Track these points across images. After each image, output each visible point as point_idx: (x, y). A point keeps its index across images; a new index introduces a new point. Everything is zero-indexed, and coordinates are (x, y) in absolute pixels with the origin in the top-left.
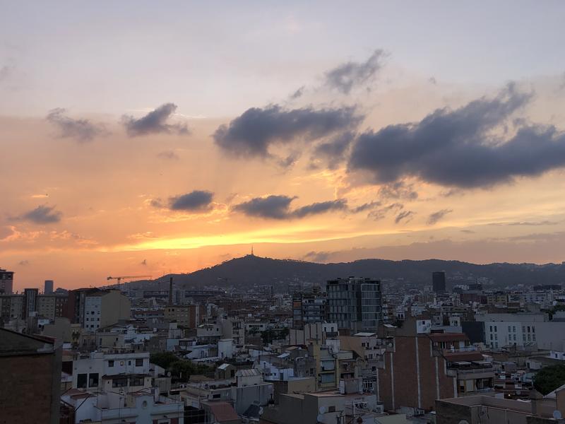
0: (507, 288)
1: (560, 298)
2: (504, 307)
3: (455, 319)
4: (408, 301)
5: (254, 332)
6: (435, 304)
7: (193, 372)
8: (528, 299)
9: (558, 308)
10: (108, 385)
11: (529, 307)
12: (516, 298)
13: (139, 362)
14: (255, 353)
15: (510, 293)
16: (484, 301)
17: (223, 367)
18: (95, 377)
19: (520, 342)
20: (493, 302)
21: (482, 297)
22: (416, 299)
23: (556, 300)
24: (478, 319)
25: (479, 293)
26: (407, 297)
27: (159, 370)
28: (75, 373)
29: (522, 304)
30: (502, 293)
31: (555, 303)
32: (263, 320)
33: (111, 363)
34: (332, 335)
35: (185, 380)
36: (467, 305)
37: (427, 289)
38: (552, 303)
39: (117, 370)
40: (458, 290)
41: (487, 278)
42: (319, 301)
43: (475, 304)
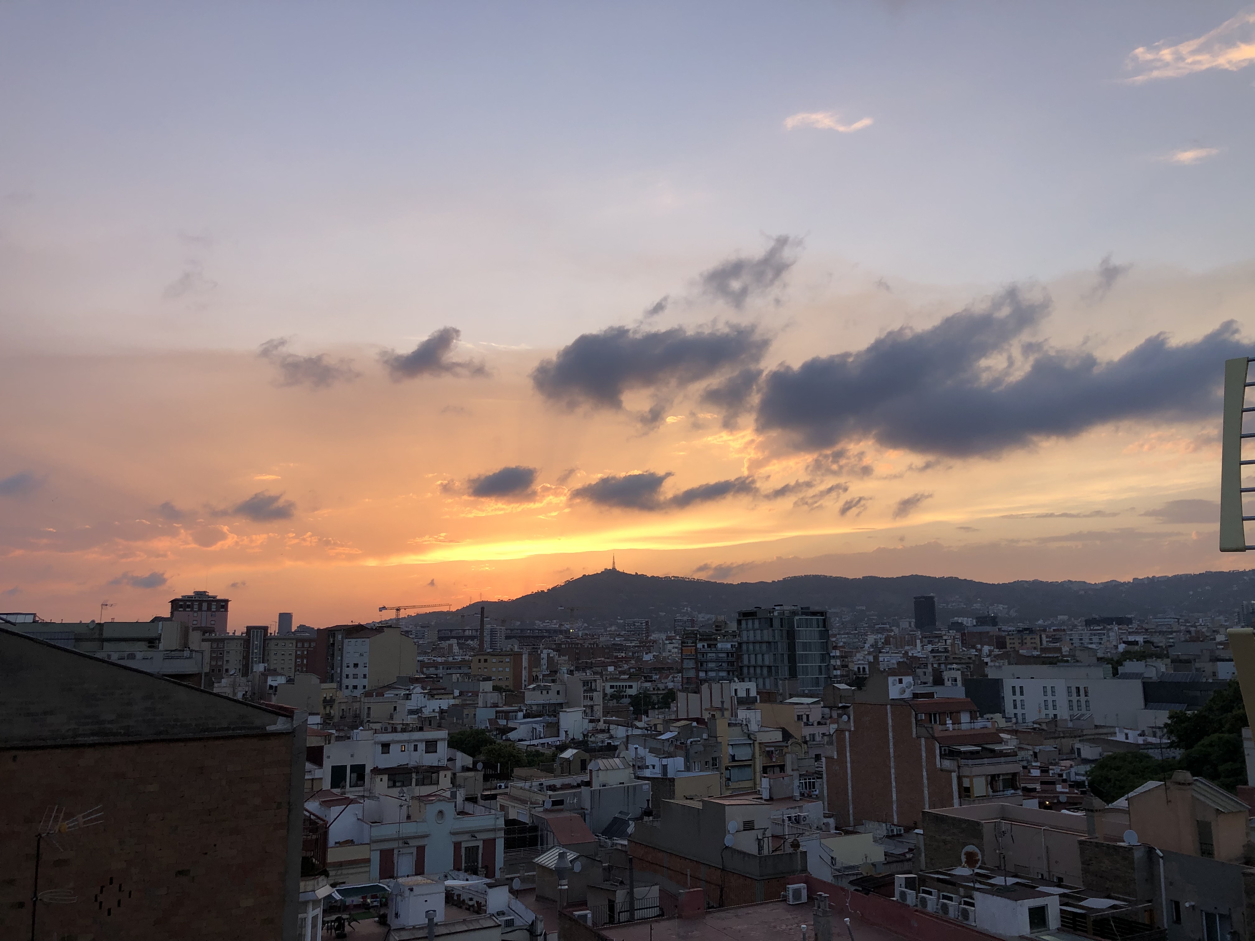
0: (1040, 622)
1: (1131, 638)
2: (1036, 653)
3: (953, 673)
4: (874, 645)
5: (617, 696)
6: (919, 651)
7: (519, 763)
8: (1077, 643)
9: (1127, 656)
10: (381, 784)
11: (1078, 653)
12: (1056, 640)
13: (431, 746)
14: (620, 732)
15: (1045, 630)
16: (1001, 643)
17: (568, 754)
18: (359, 770)
19: (1063, 713)
20: (1017, 646)
21: (998, 637)
22: (887, 642)
23: (1124, 642)
24: (992, 674)
25: (993, 630)
26: (871, 639)
27: (463, 759)
28: (328, 764)
29: (1065, 649)
30: (1031, 631)
31: (1122, 647)
32: (632, 677)
33: (386, 747)
34: (747, 702)
35: (506, 776)
36: (973, 652)
37: (904, 624)
38: (1116, 647)
39: (395, 759)
40: (958, 626)
41: (1006, 606)
42: (725, 645)
43: (986, 649)
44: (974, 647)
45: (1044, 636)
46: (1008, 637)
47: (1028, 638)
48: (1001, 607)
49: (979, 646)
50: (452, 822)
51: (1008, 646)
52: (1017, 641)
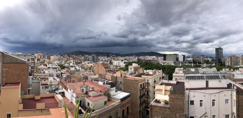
7: (65, 68)
13: (56, 66)
18: (50, 67)
27: (59, 67)
28: (47, 67)
33: (52, 66)
34: (88, 63)
39: (53, 67)
43: (112, 59)
45: (118, 58)
50: (56, 72)
52: (115, 58)
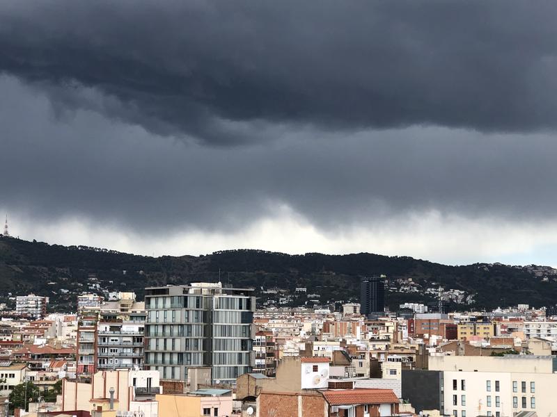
2: (485, 344)
3: (393, 365)
4: (311, 332)
8: (533, 333)
11: (531, 345)
16: (452, 332)
19: (506, 410)
21: (448, 326)
22: (326, 328)
24: (433, 366)
25: (443, 318)
26: (308, 325)
29: (519, 341)
37: (348, 310)
41: (463, 292)
42: (131, 328)
43: (434, 339)
44: (421, 336)
45: (498, 327)
46: (459, 327)
47: (481, 328)
48: (457, 292)
49: (426, 336)
51: (459, 336)
52: (469, 331)
